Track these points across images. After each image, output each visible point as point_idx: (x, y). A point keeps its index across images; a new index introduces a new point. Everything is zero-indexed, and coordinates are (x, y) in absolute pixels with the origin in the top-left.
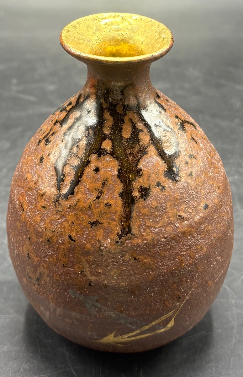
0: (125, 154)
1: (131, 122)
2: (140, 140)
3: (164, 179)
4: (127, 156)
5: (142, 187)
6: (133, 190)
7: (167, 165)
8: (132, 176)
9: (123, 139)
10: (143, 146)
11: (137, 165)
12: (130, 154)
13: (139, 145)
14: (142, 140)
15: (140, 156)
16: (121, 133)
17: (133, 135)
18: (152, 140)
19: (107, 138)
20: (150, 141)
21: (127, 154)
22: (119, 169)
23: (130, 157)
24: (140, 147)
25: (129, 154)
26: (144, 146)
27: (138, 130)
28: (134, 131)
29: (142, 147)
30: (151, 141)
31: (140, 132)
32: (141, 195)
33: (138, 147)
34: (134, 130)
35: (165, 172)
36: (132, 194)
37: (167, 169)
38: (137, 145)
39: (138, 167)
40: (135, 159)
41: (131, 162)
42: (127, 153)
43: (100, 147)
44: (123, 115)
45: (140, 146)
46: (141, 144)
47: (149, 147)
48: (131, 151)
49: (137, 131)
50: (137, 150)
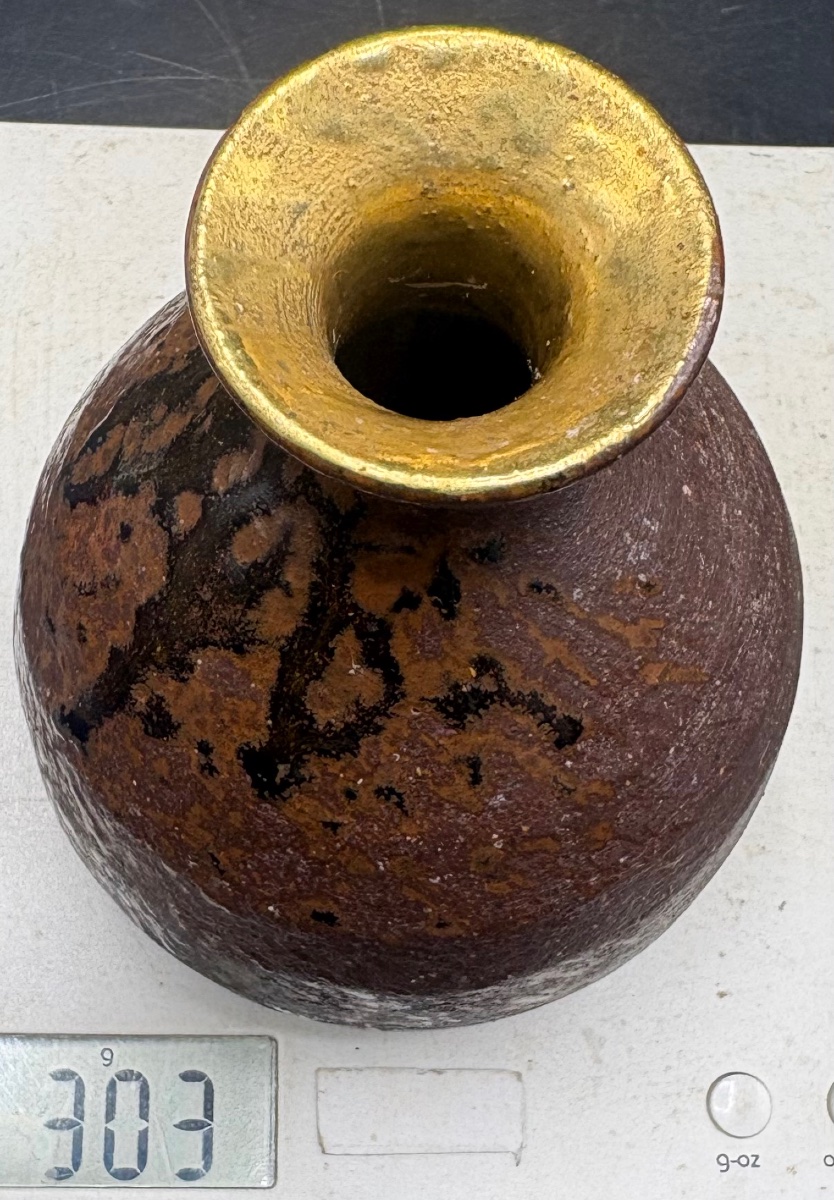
0: (194, 589)
1: (285, 535)
2: (259, 603)
3: (231, 755)
4: (195, 598)
5: (163, 704)
6: (143, 682)
7: (271, 741)
8: (161, 652)
9: (225, 548)
10: (250, 628)
11: (192, 646)
12: (204, 604)
13: (244, 614)
14: (265, 612)
15: (221, 639)
16: (236, 528)
17: (256, 569)
18: (291, 644)
19: (203, 497)
20: (283, 636)
21: (199, 596)
22: (153, 598)
23: (197, 609)
24: (240, 622)
25: (202, 601)
26: (254, 631)
27: (278, 576)
28: (268, 565)
29: (246, 625)
30: (283, 642)
31: (280, 586)
32: (146, 713)
33: (235, 613)
34: (271, 564)
35: (248, 744)
36: (133, 686)
37: (258, 746)
38: (239, 607)
39: (193, 654)
40: (201, 630)
41: (188, 622)
42: (201, 594)
43: (174, 495)
44: (285, 490)
45: (243, 619)
46: (251, 615)
47: (262, 647)
48: (211, 600)
49: (273, 574)
50: (228, 618)
